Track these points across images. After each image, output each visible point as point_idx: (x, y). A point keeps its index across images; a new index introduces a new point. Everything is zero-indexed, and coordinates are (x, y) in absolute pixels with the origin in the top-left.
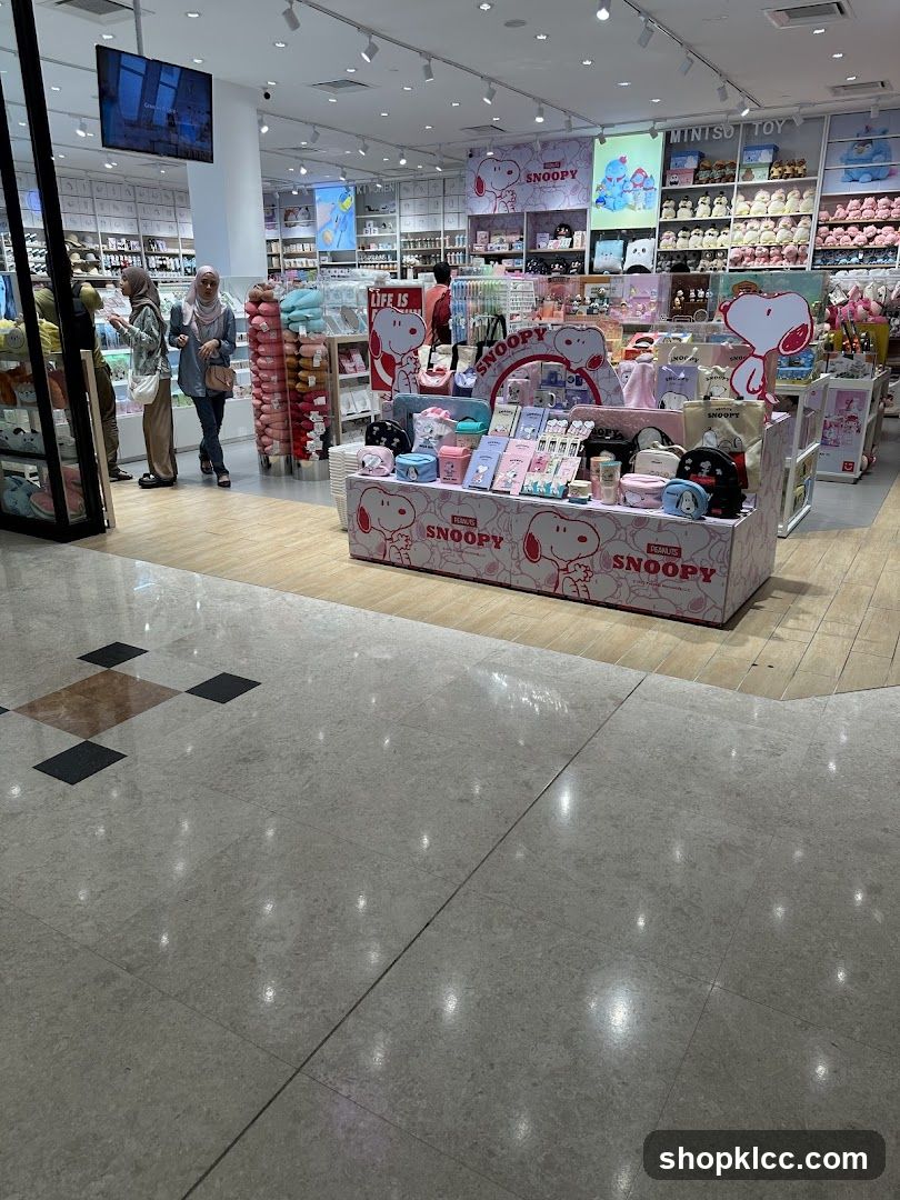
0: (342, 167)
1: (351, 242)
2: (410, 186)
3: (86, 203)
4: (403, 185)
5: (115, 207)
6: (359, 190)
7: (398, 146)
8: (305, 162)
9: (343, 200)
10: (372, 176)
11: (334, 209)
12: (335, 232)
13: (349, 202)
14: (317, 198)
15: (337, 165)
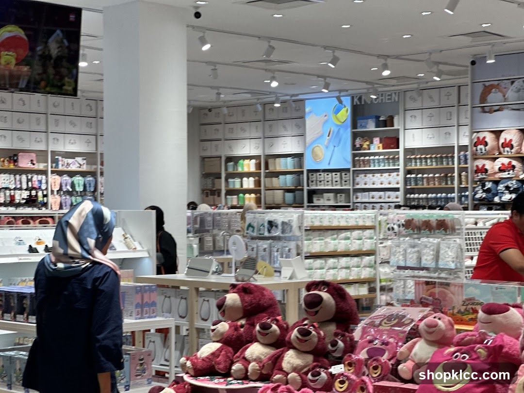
0: (325, 77)
1: (345, 160)
2: (414, 94)
3: (38, 119)
4: (409, 94)
5: (72, 123)
6: (356, 100)
7: (379, 56)
8: (277, 74)
9: (337, 111)
10: (364, 85)
11: (326, 121)
12: (327, 147)
13: (345, 114)
14: (307, 110)
15: (319, 76)
